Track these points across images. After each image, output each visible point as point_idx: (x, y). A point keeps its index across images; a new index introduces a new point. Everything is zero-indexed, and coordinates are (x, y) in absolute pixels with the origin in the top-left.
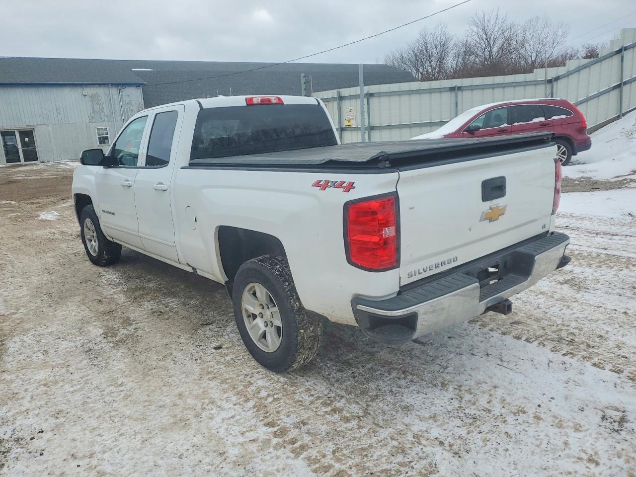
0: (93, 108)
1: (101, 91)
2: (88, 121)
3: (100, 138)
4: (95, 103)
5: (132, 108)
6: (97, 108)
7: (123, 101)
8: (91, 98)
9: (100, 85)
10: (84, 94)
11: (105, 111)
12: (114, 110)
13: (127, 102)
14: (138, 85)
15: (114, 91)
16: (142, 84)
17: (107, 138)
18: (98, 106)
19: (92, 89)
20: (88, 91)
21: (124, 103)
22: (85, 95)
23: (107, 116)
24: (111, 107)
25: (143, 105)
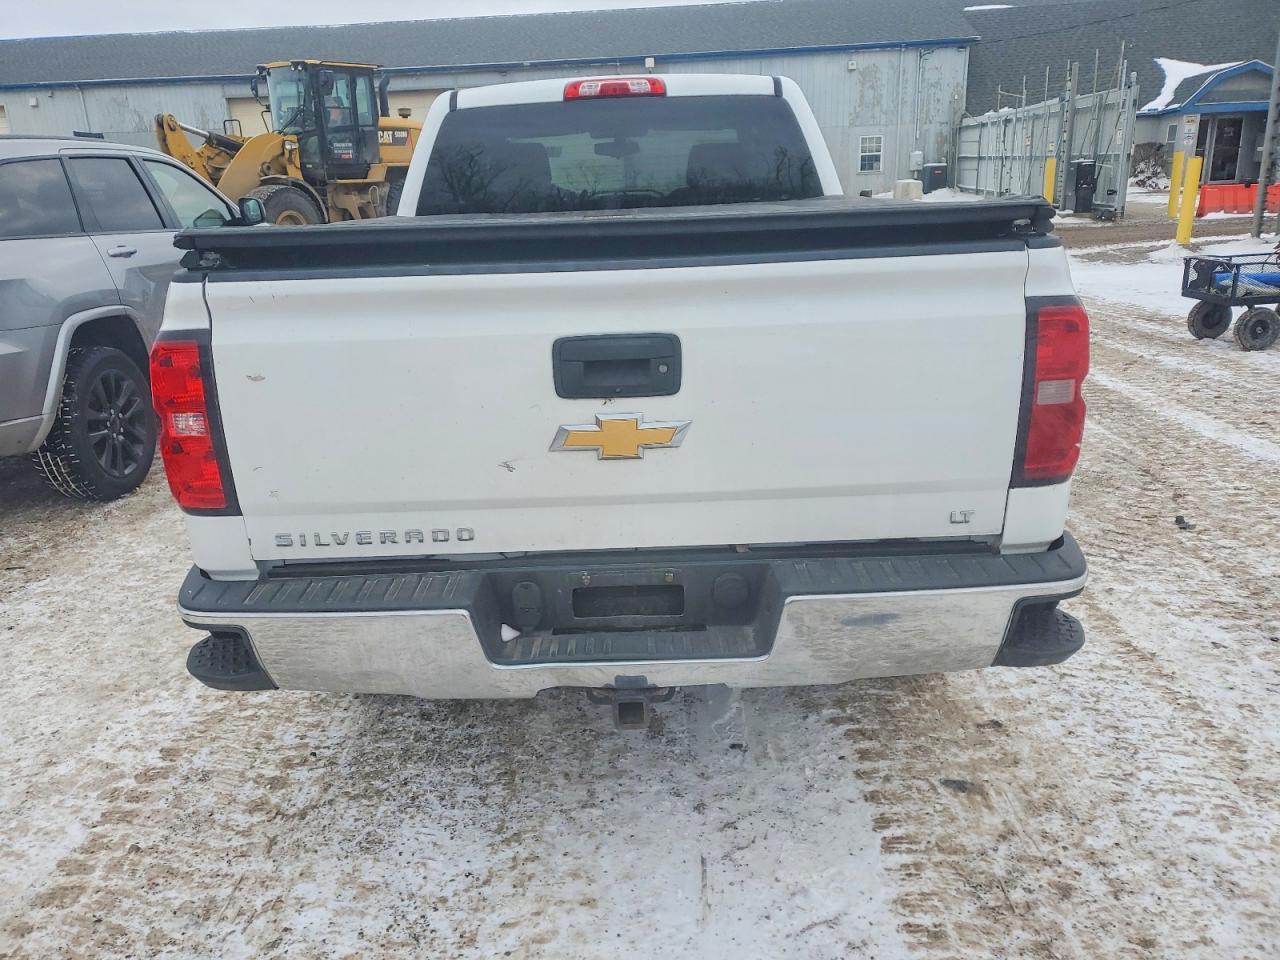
0: (862, 96)
1: (882, 61)
2: (847, 124)
3: (863, 158)
4: (868, 84)
5: (939, 95)
6: (870, 95)
7: (923, 80)
8: (862, 75)
9: (883, 47)
10: (851, 67)
11: (884, 102)
12: (903, 99)
13: (932, 81)
14: (960, 44)
15: (909, 59)
16: (974, 40)
17: (877, 158)
18: (871, 92)
19: (867, 56)
20: (859, 61)
21: (926, 84)
22: (851, 71)
23: (886, 113)
24: (898, 94)
25: (965, 88)
